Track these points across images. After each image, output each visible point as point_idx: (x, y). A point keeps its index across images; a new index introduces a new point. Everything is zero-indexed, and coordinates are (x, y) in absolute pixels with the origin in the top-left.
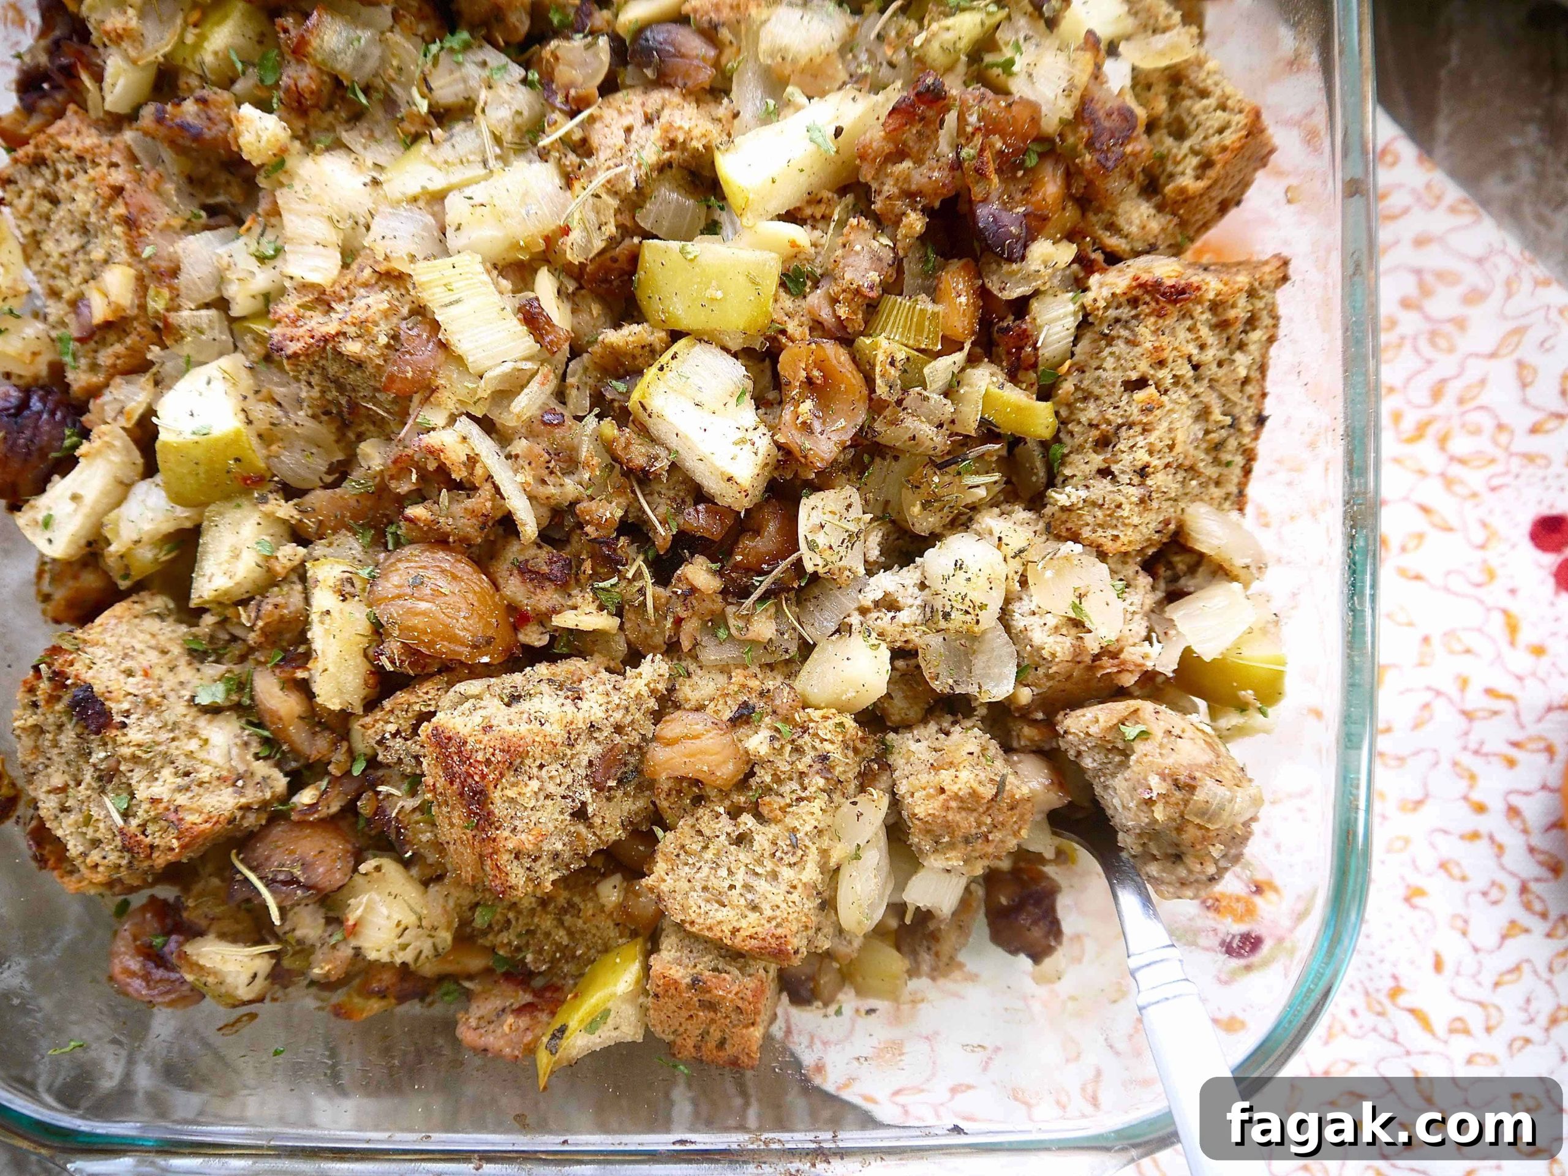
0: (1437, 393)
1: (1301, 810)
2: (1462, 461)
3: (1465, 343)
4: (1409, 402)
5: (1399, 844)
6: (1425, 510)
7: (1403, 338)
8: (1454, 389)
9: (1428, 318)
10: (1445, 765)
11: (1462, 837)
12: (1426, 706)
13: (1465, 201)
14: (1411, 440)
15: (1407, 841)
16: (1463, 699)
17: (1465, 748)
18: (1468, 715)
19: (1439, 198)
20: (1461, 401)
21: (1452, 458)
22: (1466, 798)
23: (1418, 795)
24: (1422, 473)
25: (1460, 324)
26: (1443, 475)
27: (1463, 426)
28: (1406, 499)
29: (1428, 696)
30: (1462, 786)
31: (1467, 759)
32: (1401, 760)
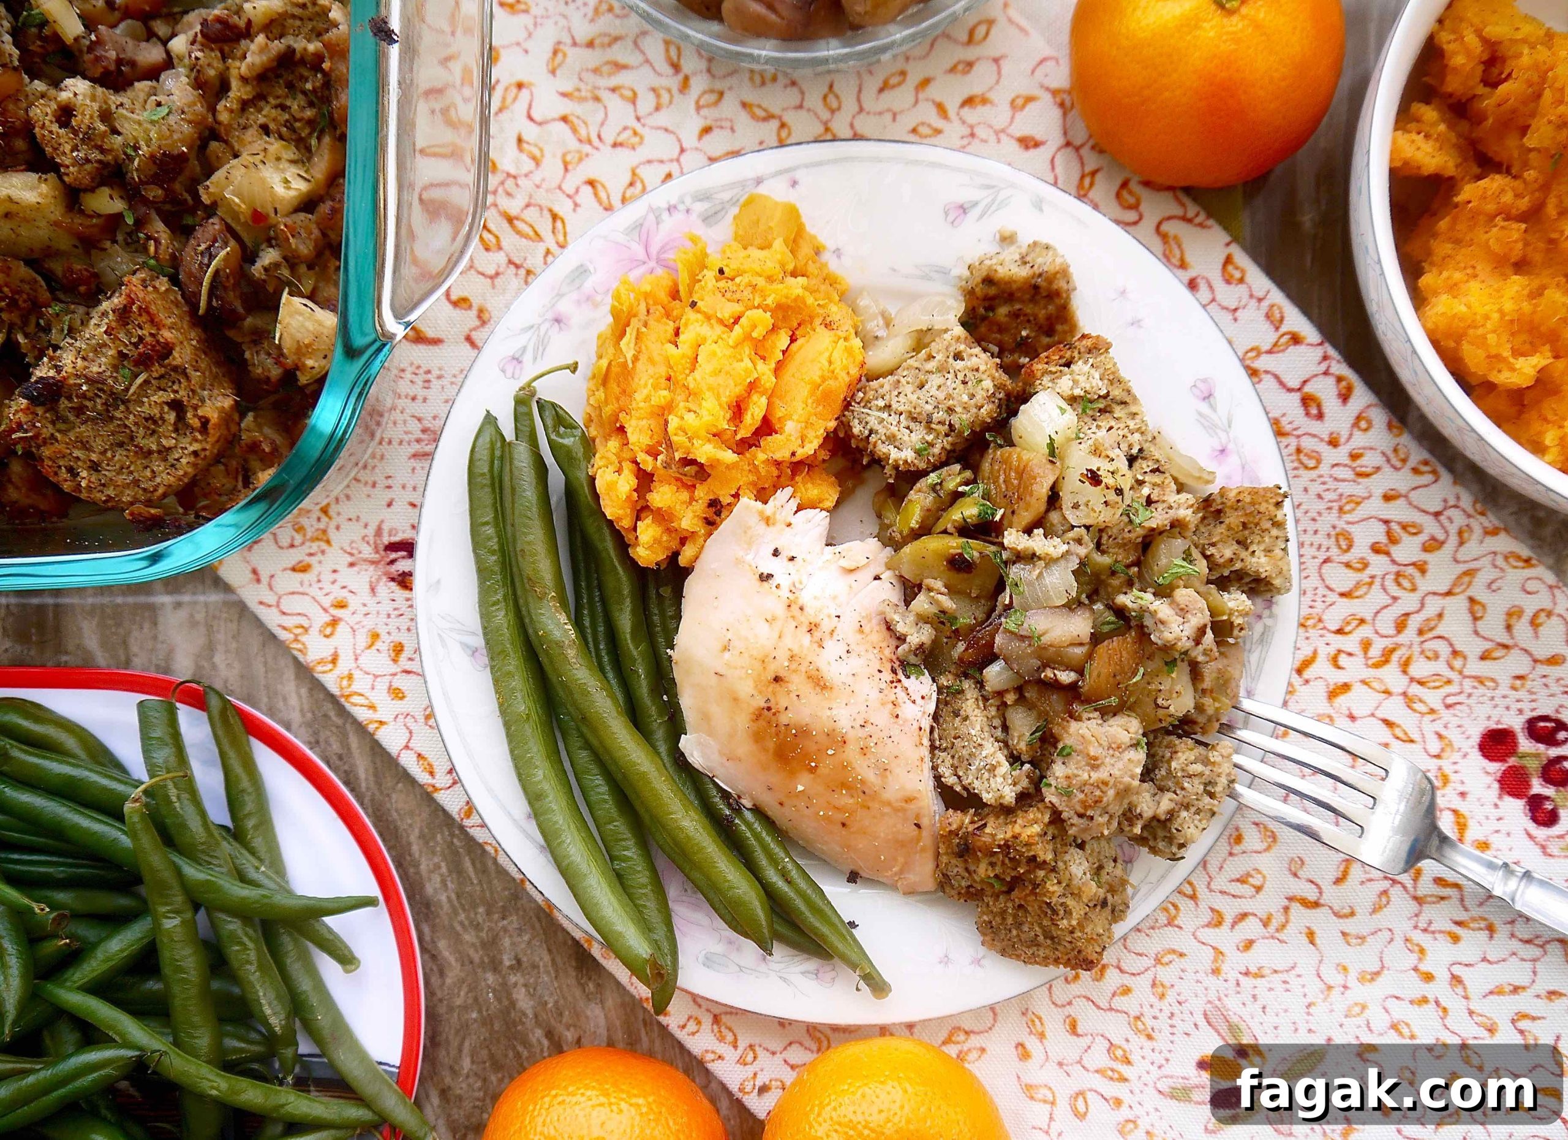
0: (1400, 625)
1: (1285, 982)
2: (1421, 683)
3: (1425, 585)
4: (1377, 633)
5: (1357, 1009)
6: (1388, 723)
7: (1373, 577)
8: (1414, 622)
9: (1394, 562)
10: (1399, 941)
11: (1412, 1002)
12: (1385, 892)
13: (1426, 463)
14: (1377, 666)
15: (1364, 1007)
16: (1415, 888)
17: (1416, 927)
18: (1419, 900)
19: (1404, 461)
20: (1421, 632)
21: (1412, 680)
22: (1416, 969)
23: (1376, 967)
24: (1388, 693)
25: (1422, 568)
26: (1405, 694)
27: (1422, 652)
28: (1373, 715)
29: (1387, 884)
30: (1412, 959)
31: (1418, 937)
32: (1362, 938)
